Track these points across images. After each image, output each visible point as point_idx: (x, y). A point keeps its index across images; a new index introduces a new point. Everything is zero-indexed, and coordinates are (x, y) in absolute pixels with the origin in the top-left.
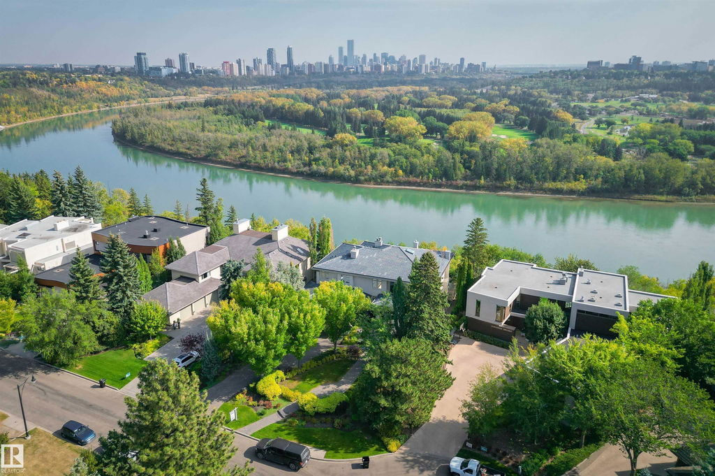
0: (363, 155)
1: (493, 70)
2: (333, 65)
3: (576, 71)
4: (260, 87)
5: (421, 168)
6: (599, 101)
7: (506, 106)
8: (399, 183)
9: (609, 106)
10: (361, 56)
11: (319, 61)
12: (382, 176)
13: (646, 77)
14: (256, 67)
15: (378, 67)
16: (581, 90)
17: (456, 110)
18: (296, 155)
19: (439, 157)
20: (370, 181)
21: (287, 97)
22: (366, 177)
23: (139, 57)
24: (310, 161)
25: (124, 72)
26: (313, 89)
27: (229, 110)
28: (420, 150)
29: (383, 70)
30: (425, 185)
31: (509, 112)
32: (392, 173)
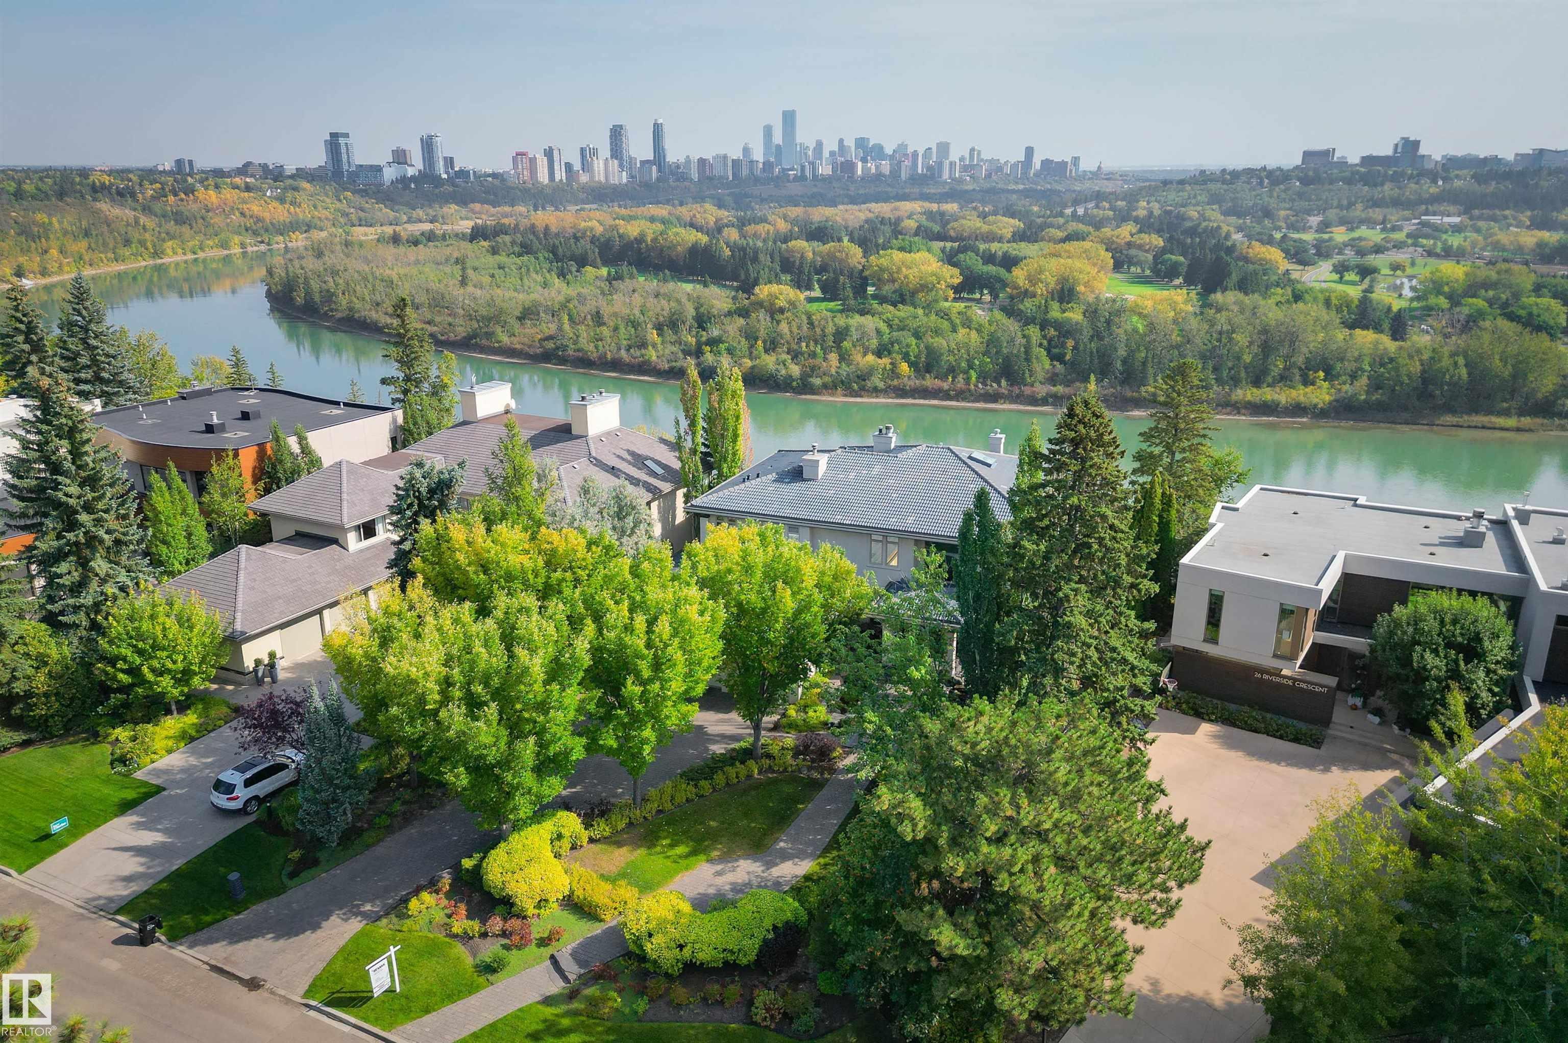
0: (818, 330)
1: (1097, 174)
2: (752, 162)
3: (1279, 169)
4: (594, 206)
5: (951, 358)
6: (1334, 229)
7: (1132, 235)
8: (901, 392)
9: (1360, 239)
10: (812, 145)
11: (722, 152)
12: (863, 377)
13: (1434, 181)
14: (586, 166)
15: (849, 166)
16: (1290, 209)
17: (1023, 244)
18: (668, 332)
19: (992, 334)
20: (835, 387)
21: (652, 219)
22: (827, 379)
23: (334, 143)
24: (699, 345)
25: (301, 174)
26: (708, 206)
27: (522, 245)
28: (949, 319)
29: (859, 172)
30: (960, 395)
31: (1140, 247)
32: (884, 369)
